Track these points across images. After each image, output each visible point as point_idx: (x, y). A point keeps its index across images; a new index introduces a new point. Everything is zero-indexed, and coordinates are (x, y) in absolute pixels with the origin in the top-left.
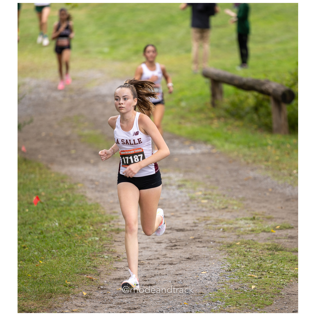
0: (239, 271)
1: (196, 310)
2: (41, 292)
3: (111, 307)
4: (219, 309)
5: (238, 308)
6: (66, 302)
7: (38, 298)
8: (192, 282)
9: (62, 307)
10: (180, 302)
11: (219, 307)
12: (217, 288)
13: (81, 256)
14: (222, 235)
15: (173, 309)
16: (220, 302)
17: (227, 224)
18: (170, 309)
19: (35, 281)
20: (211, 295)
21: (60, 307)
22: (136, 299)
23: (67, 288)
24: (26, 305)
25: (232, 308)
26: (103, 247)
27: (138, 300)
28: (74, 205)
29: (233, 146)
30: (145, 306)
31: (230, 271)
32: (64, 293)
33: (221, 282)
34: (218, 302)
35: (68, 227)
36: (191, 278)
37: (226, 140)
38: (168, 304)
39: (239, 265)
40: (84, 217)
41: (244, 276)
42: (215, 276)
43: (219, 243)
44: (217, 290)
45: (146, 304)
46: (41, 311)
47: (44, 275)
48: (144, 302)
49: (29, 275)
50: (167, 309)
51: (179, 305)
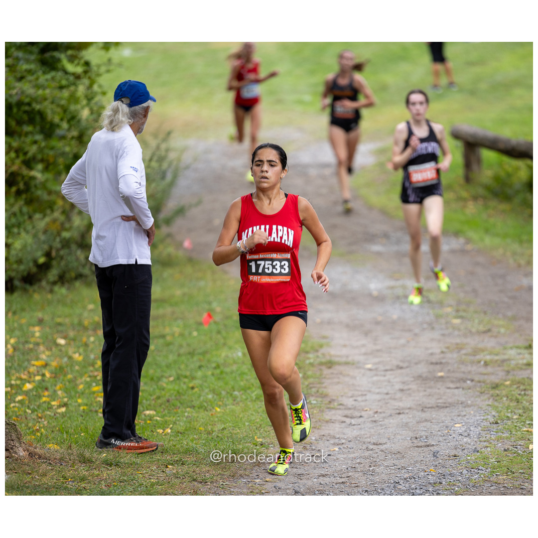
0: (509, 423)
1: (449, 480)
3: (323, 476)
4: (481, 479)
5: (510, 477)
6: (256, 468)
8: (441, 439)
9: (251, 475)
10: (425, 468)
11: (482, 476)
12: (478, 449)
14: (483, 370)
15: (414, 478)
16: (483, 469)
17: (490, 354)
18: (410, 479)
19: (210, 437)
20: (469, 458)
21: (248, 476)
22: (360, 463)
23: (258, 447)
24: (197, 472)
25: (501, 477)
26: (309, 387)
27: (362, 465)
30: (373, 474)
31: (497, 423)
33: (484, 439)
34: (480, 468)
36: (440, 433)
38: (406, 471)
39: (509, 415)
41: (517, 431)
42: (475, 431)
43: (480, 382)
44: (478, 452)
45: (373, 471)
46: (221, 481)
47: (224, 429)
48: (371, 469)
49: (201, 428)
50: (405, 479)
51: (422, 473)
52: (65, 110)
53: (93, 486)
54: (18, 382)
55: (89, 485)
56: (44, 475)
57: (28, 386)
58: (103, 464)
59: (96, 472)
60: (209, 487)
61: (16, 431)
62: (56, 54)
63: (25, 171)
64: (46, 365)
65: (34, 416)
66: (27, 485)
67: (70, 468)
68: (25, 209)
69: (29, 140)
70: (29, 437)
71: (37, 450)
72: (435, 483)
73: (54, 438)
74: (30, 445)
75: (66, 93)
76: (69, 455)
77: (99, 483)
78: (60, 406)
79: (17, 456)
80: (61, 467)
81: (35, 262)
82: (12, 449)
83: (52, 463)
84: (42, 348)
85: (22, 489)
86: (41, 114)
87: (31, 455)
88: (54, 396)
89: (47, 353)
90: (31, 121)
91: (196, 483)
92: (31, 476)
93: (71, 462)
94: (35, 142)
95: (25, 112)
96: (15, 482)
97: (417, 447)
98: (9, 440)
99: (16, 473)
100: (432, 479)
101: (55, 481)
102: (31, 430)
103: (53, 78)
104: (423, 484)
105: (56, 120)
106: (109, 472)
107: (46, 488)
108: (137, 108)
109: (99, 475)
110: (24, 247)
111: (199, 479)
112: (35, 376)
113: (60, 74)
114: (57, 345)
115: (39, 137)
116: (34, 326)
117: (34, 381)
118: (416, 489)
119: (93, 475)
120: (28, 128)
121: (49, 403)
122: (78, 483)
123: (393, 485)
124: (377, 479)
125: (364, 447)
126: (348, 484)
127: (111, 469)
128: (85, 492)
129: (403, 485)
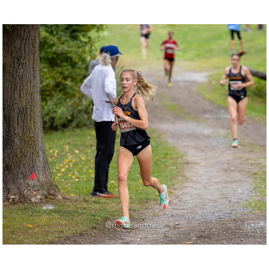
0: (260, 189)
1: (235, 212)
2: (141, 199)
3: (184, 209)
4: (248, 212)
5: (260, 211)
6: (156, 205)
7: (140, 203)
8: (232, 195)
9: (154, 208)
10: (225, 207)
11: (249, 211)
12: (247, 200)
13: (165, 178)
14: (250, 167)
15: (221, 211)
16: (249, 208)
17: (253, 160)
18: (219, 211)
19: (137, 192)
20: (244, 203)
21: (153, 209)
22: (199, 204)
23: (157, 197)
24: (132, 207)
25: (256, 211)
26: (178, 173)
27: (199, 205)
28: (160, 147)
29: (257, 114)
30: (204, 209)
31: (255, 189)
32: (155, 200)
33: (250, 195)
34: (248, 207)
35: (158, 160)
36: (232, 193)
37: (253, 110)
38: (218, 208)
39: (260, 186)
40: (166, 154)
41: (263, 192)
42: (246, 192)
43: (248, 172)
44: (247, 201)
45: (204, 208)
46: (141, 210)
47: (143, 189)
48: (203, 207)
49: (134, 189)
50: (217, 211)
51: (224, 209)
52: (80, 56)
53: (89, 212)
54: (59, 168)
55: (87, 211)
56: (69, 206)
57: (63, 170)
58: (93, 202)
59: (90, 206)
60: (136, 213)
61: (58, 188)
62: (77, 34)
63: (63, 82)
64: (70, 161)
65: (65, 182)
66: (62, 210)
67: (80, 204)
68: (63, 97)
69: (65, 68)
70: (63, 191)
71: (66, 196)
72: (229, 213)
73: (73, 191)
74: (63, 194)
75: (81, 50)
76: (79, 198)
77: (91, 210)
78: (76, 178)
79: (58, 198)
80: (76, 203)
81: (67, 119)
82: (56, 195)
83: (72, 202)
84: (69, 154)
85: (60, 212)
86: (71, 58)
87: (64, 198)
88: (73, 174)
89: (71, 156)
90: (66, 61)
91: (131, 211)
92: (63, 207)
93: (80, 202)
94: (68, 70)
95: (64, 57)
96: (57, 209)
97: (223, 198)
98: (55, 192)
99: (57, 205)
100: (228, 212)
101: (73, 209)
102: (64, 188)
103: (76, 44)
104: (225, 214)
105: (77, 61)
106: (95, 206)
107: (70, 212)
108: (113, 56)
109: (91, 207)
110: (62, 113)
111: (133, 210)
112: (66, 165)
113: (78, 42)
114: (76, 154)
115: (69, 68)
116: (66, 145)
117: (65, 168)
118: (222, 215)
119: (89, 207)
120: (65, 64)
121: (71, 177)
122: (83, 210)
123: (212, 214)
124: (205, 211)
125: (201, 198)
126: (194, 213)
127: (96, 205)
128: (85, 214)
129: (216, 214)
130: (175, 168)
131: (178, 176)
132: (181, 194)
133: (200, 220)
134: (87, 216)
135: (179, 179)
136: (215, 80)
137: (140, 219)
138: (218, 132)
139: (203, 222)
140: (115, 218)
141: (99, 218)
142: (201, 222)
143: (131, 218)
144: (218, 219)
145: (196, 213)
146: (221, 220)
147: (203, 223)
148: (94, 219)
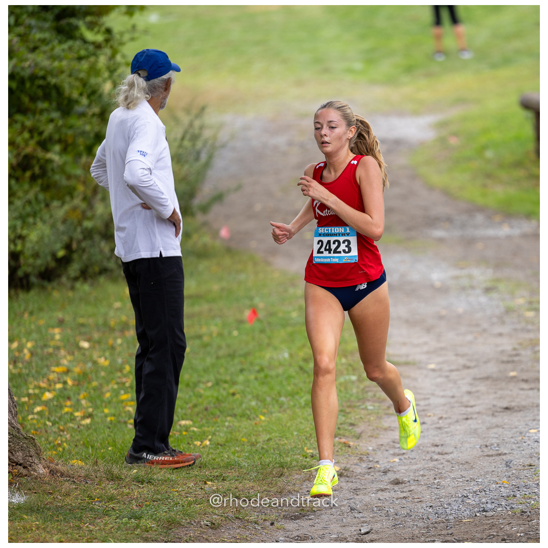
1: (524, 493)
2: (264, 466)
3: (382, 490)
6: (307, 483)
7: (261, 477)
8: (514, 446)
9: (300, 491)
10: (497, 479)
15: (485, 491)
18: (480, 492)
19: (254, 449)
22: (423, 476)
23: (308, 460)
24: (240, 488)
27: (425, 478)
30: (439, 487)
32: (304, 468)
36: (513, 440)
38: (475, 483)
45: (439, 484)
47: (269, 440)
48: (436, 481)
49: (244, 439)
50: (475, 492)
51: (494, 486)
52: (84, 84)
53: (122, 507)
54: (37, 391)
55: (119, 505)
56: (68, 494)
57: (48, 395)
58: (133, 481)
59: (126, 491)
61: (35, 446)
62: (73, 21)
63: (40, 154)
64: (68, 372)
65: (55, 429)
66: (48, 506)
67: (96, 487)
68: (41, 196)
69: (44, 117)
70: (49, 453)
71: (60, 467)
72: (508, 497)
73: (77, 453)
74: (51, 462)
75: (85, 65)
76: (95, 471)
77: (130, 502)
78: (84, 418)
79: (36, 474)
80: (86, 486)
81: (54, 255)
82: (30, 466)
83: (76, 481)
84: (63, 352)
85: (43, 511)
86: (58, 89)
87: (52, 472)
88: (77, 406)
89: (69, 358)
90: (47, 97)
92: (52, 497)
93: (97, 480)
94: (52, 121)
95: (40, 87)
96: (34, 504)
97: (488, 456)
98: (27, 456)
99: (35, 493)
100: (504, 492)
101: (79, 501)
102: (52, 445)
103: (70, 48)
104: (495, 498)
105: (75, 95)
106: (140, 490)
107: (70, 510)
108: (156, 81)
109: (129, 493)
110: (41, 238)
112: (55, 383)
113: (78, 43)
114: (80, 349)
115: (55, 115)
116: (53, 327)
117: (54, 390)
118: (487, 503)
119: (122, 494)
120: (43, 105)
121: (72, 414)
122: (105, 503)
123: (460, 500)
124: (442, 492)
125: (428, 457)
126: (410, 499)
127: (143, 487)
128: (113, 513)
129: (473, 499)
130: (354, 378)
131: (363, 400)
132: (374, 450)
133: (428, 518)
134: (117, 517)
135: (366, 409)
136: (455, 134)
137: (265, 520)
138: (470, 277)
139: (436, 523)
140: (195, 522)
141: (151, 522)
142: (432, 524)
143: (240, 519)
144: (478, 514)
145: (416, 500)
146: (486, 517)
147: (436, 525)
148: (137, 526)
